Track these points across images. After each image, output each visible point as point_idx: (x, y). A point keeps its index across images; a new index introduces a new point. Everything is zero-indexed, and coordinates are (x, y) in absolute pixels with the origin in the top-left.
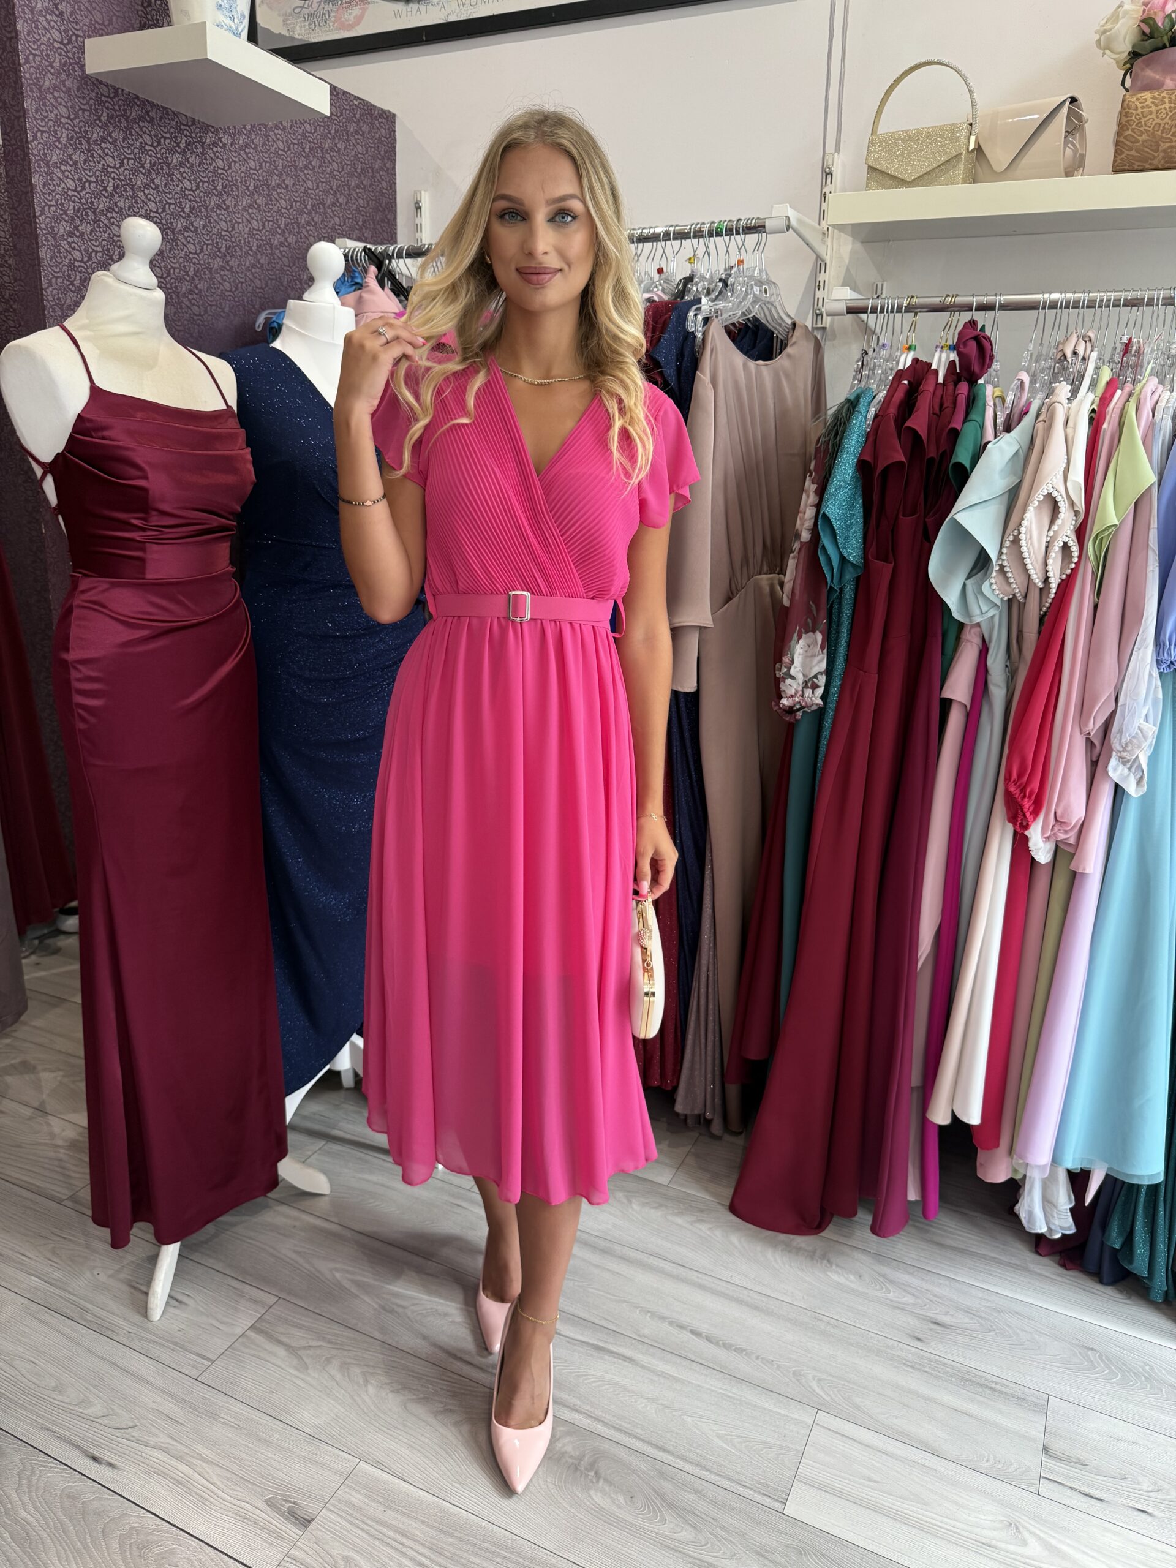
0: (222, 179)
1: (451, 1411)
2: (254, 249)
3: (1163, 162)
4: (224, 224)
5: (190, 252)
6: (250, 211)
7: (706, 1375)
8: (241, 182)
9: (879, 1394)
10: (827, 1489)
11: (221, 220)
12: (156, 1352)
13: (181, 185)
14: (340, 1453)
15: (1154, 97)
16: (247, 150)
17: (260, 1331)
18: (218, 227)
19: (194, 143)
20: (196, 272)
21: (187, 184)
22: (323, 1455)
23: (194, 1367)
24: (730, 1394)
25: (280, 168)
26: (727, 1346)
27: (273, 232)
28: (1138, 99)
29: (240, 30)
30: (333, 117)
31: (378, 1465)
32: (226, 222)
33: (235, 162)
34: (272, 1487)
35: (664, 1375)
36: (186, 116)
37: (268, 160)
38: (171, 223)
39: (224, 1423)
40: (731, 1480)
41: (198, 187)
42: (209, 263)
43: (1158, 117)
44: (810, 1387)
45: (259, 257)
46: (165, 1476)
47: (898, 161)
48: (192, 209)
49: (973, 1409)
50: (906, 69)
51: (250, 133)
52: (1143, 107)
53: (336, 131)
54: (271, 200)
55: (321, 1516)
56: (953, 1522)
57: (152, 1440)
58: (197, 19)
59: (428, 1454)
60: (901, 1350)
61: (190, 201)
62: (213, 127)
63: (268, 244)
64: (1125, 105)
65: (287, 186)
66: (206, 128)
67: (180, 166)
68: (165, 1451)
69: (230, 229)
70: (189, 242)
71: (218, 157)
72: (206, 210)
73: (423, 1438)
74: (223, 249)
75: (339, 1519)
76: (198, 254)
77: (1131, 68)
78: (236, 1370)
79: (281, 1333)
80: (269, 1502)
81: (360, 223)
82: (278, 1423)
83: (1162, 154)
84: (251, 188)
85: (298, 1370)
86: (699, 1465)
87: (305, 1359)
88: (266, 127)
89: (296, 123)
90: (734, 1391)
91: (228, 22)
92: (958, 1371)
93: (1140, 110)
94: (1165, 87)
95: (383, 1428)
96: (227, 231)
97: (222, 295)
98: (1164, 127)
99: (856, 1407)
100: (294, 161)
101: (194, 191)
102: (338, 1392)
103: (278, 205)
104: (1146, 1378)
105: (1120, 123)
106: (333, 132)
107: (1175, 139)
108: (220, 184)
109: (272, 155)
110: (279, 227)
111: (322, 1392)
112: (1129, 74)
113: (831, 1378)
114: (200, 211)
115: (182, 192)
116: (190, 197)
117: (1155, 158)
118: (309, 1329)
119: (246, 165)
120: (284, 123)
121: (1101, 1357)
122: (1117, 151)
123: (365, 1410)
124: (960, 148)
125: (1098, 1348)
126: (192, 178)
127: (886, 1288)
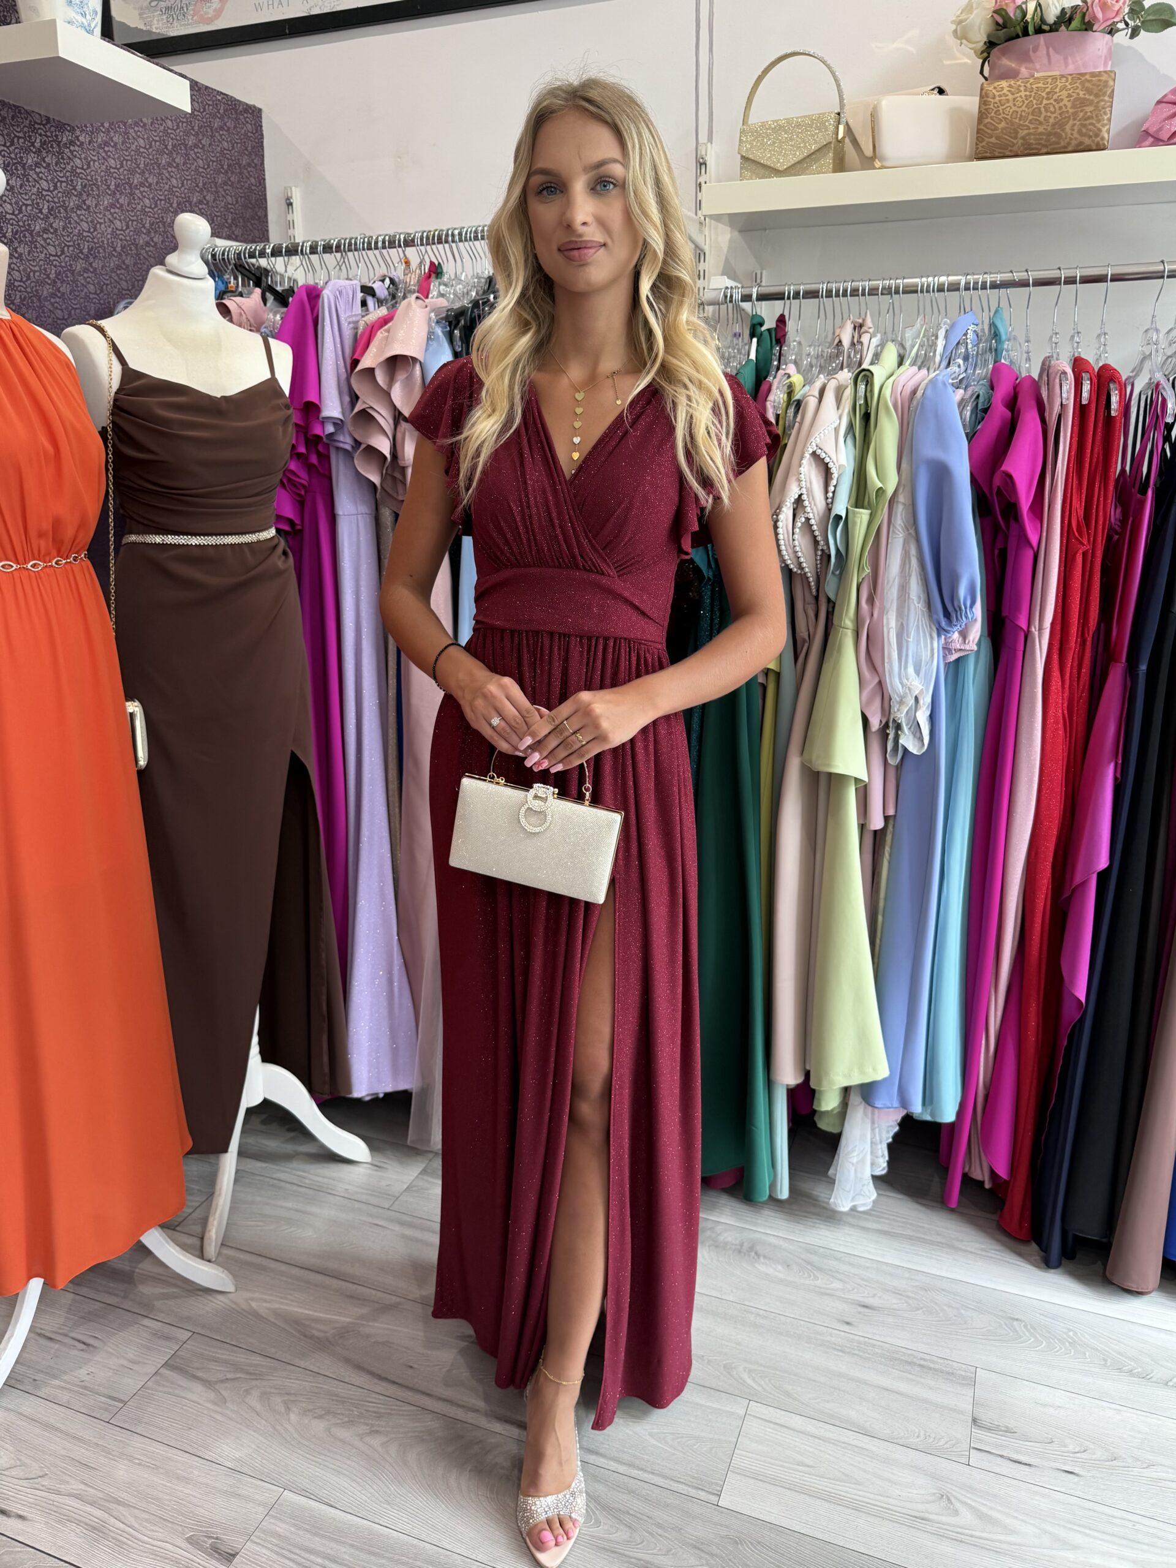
0: (81, 178)
1: (377, 1432)
2: (119, 249)
3: (1022, 148)
4: (86, 225)
5: (50, 255)
6: (112, 211)
8: (101, 181)
9: (809, 1380)
10: (761, 1478)
11: (82, 220)
13: (38, 186)
14: (266, 1484)
15: (1010, 86)
16: (106, 149)
17: (175, 1368)
18: (79, 228)
19: (50, 142)
20: (58, 274)
21: (44, 184)
22: (245, 1488)
23: (106, 1410)
25: (142, 166)
27: (138, 232)
28: (995, 88)
29: (93, 25)
30: (196, 113)
31: (304, 1493)
32: (87, 222)
33: (94, 161)
34: (193, 1524)
36: (40, 115)
37: (129, 158)
38: (29, 225)
39: (140, 1464)
40: (665, 1477)
41: (56, 187)
42: (71, 265)
43: (1015, 105)
44: (741, 1379)
45: (124, 257)
46: (78, 1523)
47: (770, 151)
48: (50, 210)
49: (903, 1387)
50: (773, 59)
51: (109, 132)
52: (1000, 96)
53: (200, 128)
54: (134, 199)
55: (246, 1549)
56: (886, 1499)
57: (63, 1487)
58: (47, 16)
59: (355, 1478)
60: (831, 1335)
61: (48, 201)
62: (69, 125)
63: (132, 244)
64: (983, 94)
65: (150, 185)
66: (61, 126)
67: (36, 166)
68: (78, 1497)
69: (92, 230)
70: (49, 244)
71: (75, 156)
72: (66, 210)
73: (348, 1462)
74: (85, 251)
75: (264, 1551)
76: (59, 257)
77: (988, 57)
78: (150, 1410)
79: (198, 1369)
80: (190, 1540)
81: (229, 221)
82: (197, 1459)
83: (1021, 141)
84: (112, 187)
85: (215, 1404)
86: (631, 1465)
87: (223, 1393)
88: (125, 124)
89: (157, 120)
91: (80, 18)
92: (886, 1351)
93: (998, 98)
94: (1020, 76)
95: (308, 1456)
96: (89, 232)
97: (87, 297)
98: (1021, 115)
99: (788, 1394)
100: (157, 158)
101: (51, 192)
102: (258, 1423)
103: (142, 204)
104: (1070, 1343)
105: (980, 112)
106: (196, 128)
107: (1032, 126)
108: (79, 183)
109: (133, 153)
110: (144, 226)
111: (241, 1424)
112: (987, 63)
113: (763, 1369)
114: (59, 212)
115: (39, 193)
116: (47, 198)
117: (1014, 145)
118: (226, 1362)
119: (106, 163)
120: (145, 120)
121: (1025, 1326)
122: (977, 138)
123: (288, 1438)
124: (829, 137)
125: (1022, 1318)
126: (49, 178)
127: (814, 1275)
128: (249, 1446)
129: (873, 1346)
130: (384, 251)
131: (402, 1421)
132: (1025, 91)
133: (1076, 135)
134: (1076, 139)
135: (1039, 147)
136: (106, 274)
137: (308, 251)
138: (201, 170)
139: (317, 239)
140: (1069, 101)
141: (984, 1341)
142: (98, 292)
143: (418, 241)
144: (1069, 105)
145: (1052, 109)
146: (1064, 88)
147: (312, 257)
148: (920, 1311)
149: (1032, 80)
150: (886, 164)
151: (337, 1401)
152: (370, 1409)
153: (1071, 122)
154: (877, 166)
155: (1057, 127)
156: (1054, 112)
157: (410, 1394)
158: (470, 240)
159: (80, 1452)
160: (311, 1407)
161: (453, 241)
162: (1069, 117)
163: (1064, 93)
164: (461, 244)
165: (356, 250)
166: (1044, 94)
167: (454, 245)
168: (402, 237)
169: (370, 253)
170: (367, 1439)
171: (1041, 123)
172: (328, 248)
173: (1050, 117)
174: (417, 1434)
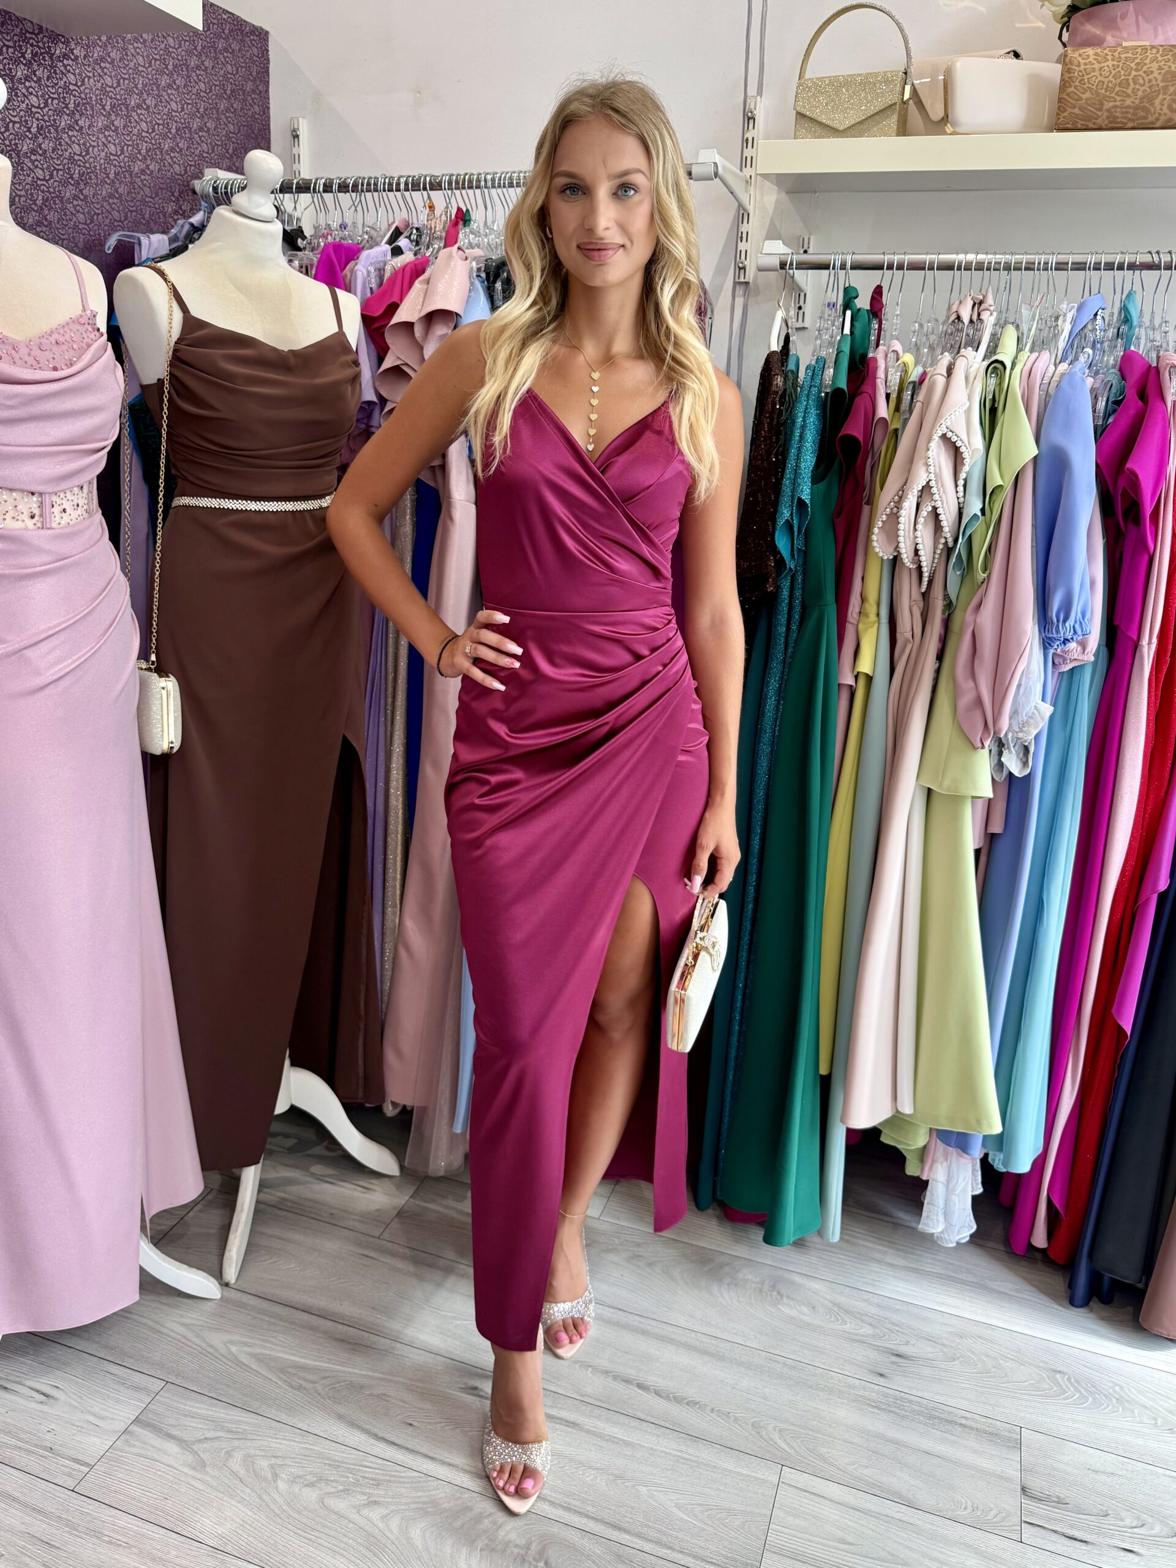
0: (75, 96)
1: (376, 1503)
2: (112, 176)
3: (1107, 122)
4: (77, 147)
5: (38, 179)
6: (107, 133)
7: (659, 1436)
8: (96, 100)
9: (845, 1441)
10: (800, 1558)
12: (23, 1460)
13: (27, 101)
15: (1096, 54)
16: (103, 65)
17: (147, 1425)
18: (70, 150)
19: (41, 53)
20: (45, 200)
21: (34, 100)
23: (70, 1475)
24: (687, 1456)
25: (140, 86)
26: (678, 1400)
27: (133, 158)
28: (1080, 55)
30: (204, 34)
32: (79, 145)
33: (89, 78)
35: (613, 1440)
36: (32, 22)
37: (127, 76)
38: (16, 144)
39: (109, 1539)
40: (695, 1557)
41: (46, 105)
42: (60, 191)
43: (1101, 75)
44: (772, 1439)
45: (117, 185)
47: (829, 108)
48: (40, 128)
49: (945, 1449)
50: (836, 10)
51: (106, 46)
52: (1085, 64)
53: (203, 48)
54: (130, 122)
60: (864, 1389)
61: (38, 119)
62: (63, 37)
63: (127, 171)
64: (1067, 60)
65: (148, 107)
66: (55, 37)
67: (26, 80)
69: (84, 154)
70: (37, 167)
71: (69, 71)
72: (56, 130)
73: (345, 1537)
74: (76, 176)
76: (47, 181)
77: (1068, 22)
78: (121, 1475)
79: (174, 1426)
81: (231, 151)
82: (174, 1535)
83: (1106, 114)
84: (108, 108)
85: (194, 1468)
86: (658, 1542)
87: (201, 1454)
88: (123, 39)
89: (159, 36)
90: (691, 1451)
92: (926, 1408)
93: (1083, 67)
94: (1105, 45)
95: (299, 1531)
96: (80, 155)
97: (75, 227)
98: (1107, 85)
99: (822, 1457)
100: (157, 79)
101: (41, 109)
102: (242, 1491)
103: (138, 127)
104: (1117, 1399)
105: (1062, 80)
106: (199, 48)
107: (1118, 98)
108: (72, 101)
109: (131, 71)
110: (140, 153)
111: (223, 1493)
112: (1065, 28)
113: (793, 1428)
114: (49, 132)
115: (28, 110)
116: (37, 115)
117: (1098, 117)
118: (204, 1418)
119: (102, 81)
120: (145, 36)
121: (1069, 1379)
122: (1059, 108)
123: (276, 1510)
124: (896, 98)
125: (1065, 1370)
126: (40, 93)
127: (842, 1319)
128: (233, 1520)
129: (910, 1402)
130: (407, 194)
131: (403, 1490)
132: (1113, 60)
133: (1165, 110)
134: (1165, 114)
135: (1125, 121)
136: (98, 203)
137: (321, 189)
138: (202, 94)
139: (332, 177)
140: (1160, 74)
141: (1026, 1397)
142: (88, 222)
143: (445, 185)
144: (1160, 78)
145: (1141, 81)
146: (1155, 59)
147: (325, 195)
148: (957, 1362)
149: (1120, 49)
150: (958, 130)
151: (330, 1465)
152: (367, 1475)
153: (1161, 97)
154: (948, 131)
155: (1145, 100)
156: (1142, 85)
157: (411, 1456)
158: (504, 187)
159: (40, 1527)
160: (300, 1473)
161: (486, 187)
162: (1159, 90)
163: (1155, 66)
164: (493, 191)
165: (376, 190)
166: (1133, 65)
167: (486, 191)
168: (428, 179)
169: (390, 194)
170: (365, 1512)
171: (1128, 96)
172: (343, 188)
173: (1138, 90)
174: (420, 1506)
